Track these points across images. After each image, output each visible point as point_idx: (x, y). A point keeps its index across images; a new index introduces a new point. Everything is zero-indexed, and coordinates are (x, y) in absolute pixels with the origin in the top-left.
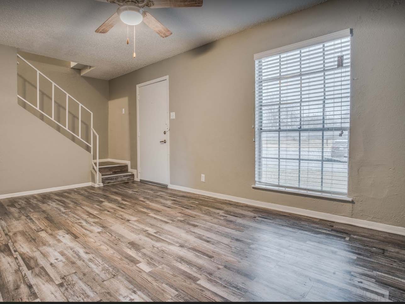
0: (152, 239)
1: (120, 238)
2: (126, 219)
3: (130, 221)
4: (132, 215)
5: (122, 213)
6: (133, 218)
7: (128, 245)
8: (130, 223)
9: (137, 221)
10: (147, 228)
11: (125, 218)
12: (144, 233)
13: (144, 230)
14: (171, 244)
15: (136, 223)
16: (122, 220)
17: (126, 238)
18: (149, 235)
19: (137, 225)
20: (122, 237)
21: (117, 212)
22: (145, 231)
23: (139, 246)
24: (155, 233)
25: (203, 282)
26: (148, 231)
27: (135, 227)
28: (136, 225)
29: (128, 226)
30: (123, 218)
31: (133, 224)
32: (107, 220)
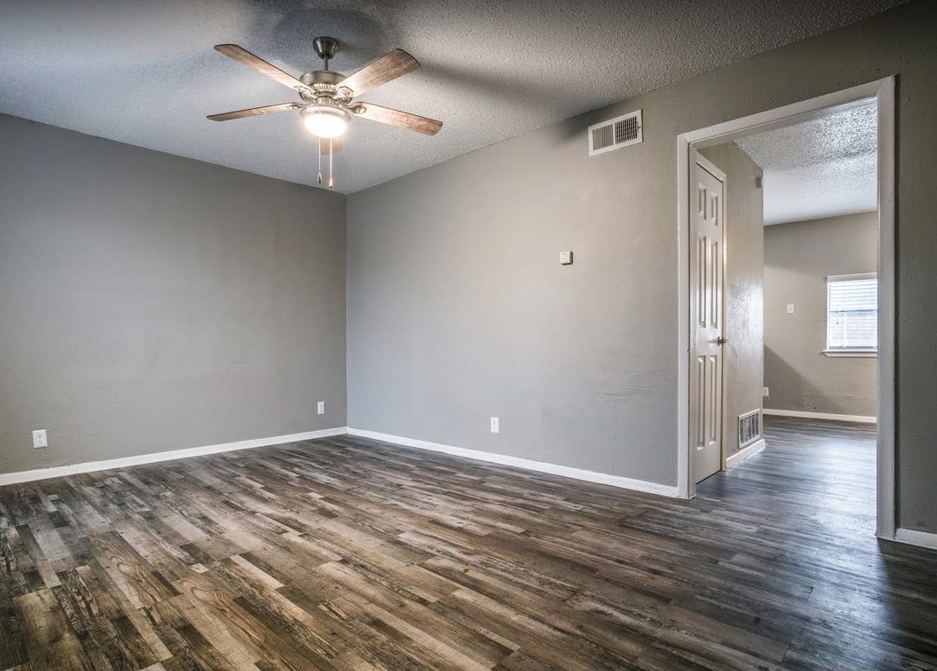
0: (296, 521)
1: (354, 523)
2: (352, 566)
3: (340, 558)
4: (337, 582)
5: (371, 591)
6: (332, 569)
7: (337, 514)
8: (339, 554)
9: (321, 560)
10: (300, 541)
11: (356, 570)
12: (308, 531)
13: (306, 537)
14: (268, 516)
15: (325, 552)
16: (362, 562)
17: (344, 523)
18: (300, 528)
19: (322, 549)
20: (350, 525)
21: (392, 600)
22: (305, 534)
23: (320, 513)
24: (288, 532)
25: (257, 486)
26: (300, 536)
27: (327, 544)
28: (324, 547)
29: (342, 547)
30: (362, 570)
31: (331, 550)
32: (404, 564)
